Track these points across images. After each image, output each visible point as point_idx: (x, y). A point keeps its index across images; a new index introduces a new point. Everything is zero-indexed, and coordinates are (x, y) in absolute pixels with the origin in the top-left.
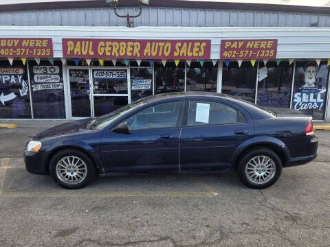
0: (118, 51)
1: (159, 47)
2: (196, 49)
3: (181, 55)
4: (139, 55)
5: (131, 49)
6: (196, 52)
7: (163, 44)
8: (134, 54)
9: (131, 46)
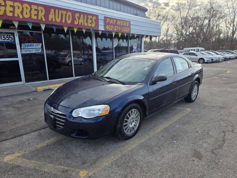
0: (22, 12)
1: (62, 15)
2: (89, 21)
3: (80, 24)
4: (44, 20)
5: (36, 13)
6: (90, 23)
7: (65, 12)
8: (40, 18)
9: (35, 10)
